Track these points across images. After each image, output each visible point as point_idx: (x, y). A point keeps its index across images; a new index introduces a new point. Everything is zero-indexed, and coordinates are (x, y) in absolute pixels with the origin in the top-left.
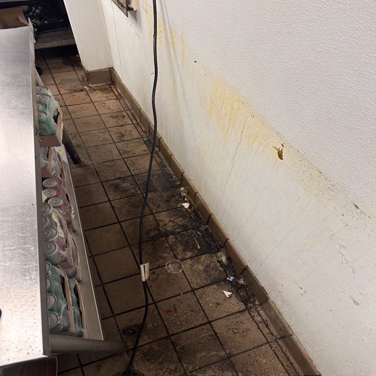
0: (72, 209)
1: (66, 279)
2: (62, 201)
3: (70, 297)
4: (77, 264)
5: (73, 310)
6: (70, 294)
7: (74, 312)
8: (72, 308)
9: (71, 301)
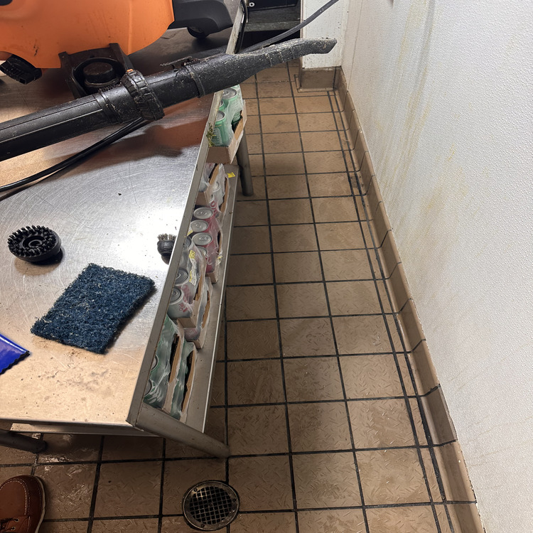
0: (221, 253)
1: (182, 341)
2: (209, 240)
3: (179, 365)
4: (203, 326)
5: (176, 383)
6: (180, 361)
7: (177, 386)
8: (175, 380)
9: (177, 370)
